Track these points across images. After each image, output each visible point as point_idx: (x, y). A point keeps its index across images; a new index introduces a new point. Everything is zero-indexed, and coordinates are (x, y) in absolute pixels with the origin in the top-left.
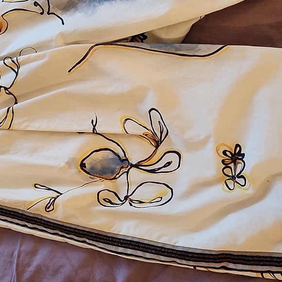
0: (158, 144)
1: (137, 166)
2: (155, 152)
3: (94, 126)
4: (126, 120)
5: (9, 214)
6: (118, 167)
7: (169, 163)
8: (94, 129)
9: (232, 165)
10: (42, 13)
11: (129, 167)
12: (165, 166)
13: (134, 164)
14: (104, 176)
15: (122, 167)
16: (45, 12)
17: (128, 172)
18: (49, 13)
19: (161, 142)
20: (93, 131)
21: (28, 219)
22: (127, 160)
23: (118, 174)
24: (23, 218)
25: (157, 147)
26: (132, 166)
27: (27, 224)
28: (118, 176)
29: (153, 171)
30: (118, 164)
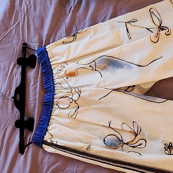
0: (136, 135)
1: (127, 144)
2: (135, 138)
3: (110, 124)
4: (123, 123)
5: (72, 151)
6: (118, 143)
7: (141, 144)
8: (109, 125)
9: (169, 150)
10: (92, 70)
11: (123, 144)
12: (139, 145)
13: (126, 143)
14: (111, 147)
15: (120, 144)
16: (94, 70)
17: (122, 146)
18: (95, 70)
19: (138, 135)
20: (109, 126)
21: (80, 153)
22: (122, 141)
23: (118, 146)
24: (78, 152)
25: (136, 136)
26: (125, 143)
27: (80, 155)
28: (117, 147)
29: (134, 147)
30: (118, 142)
